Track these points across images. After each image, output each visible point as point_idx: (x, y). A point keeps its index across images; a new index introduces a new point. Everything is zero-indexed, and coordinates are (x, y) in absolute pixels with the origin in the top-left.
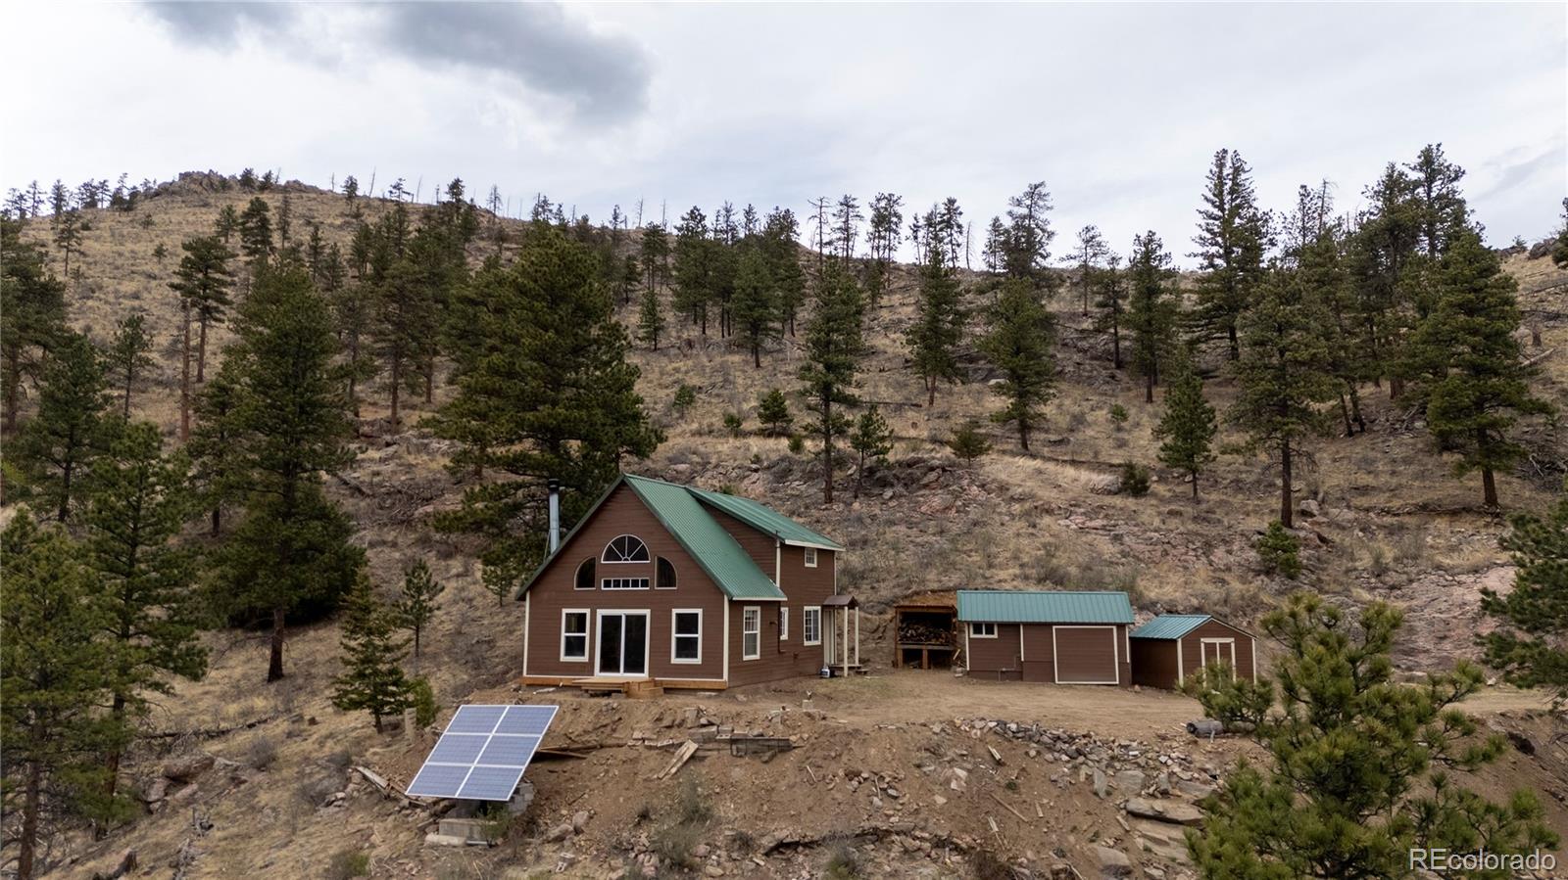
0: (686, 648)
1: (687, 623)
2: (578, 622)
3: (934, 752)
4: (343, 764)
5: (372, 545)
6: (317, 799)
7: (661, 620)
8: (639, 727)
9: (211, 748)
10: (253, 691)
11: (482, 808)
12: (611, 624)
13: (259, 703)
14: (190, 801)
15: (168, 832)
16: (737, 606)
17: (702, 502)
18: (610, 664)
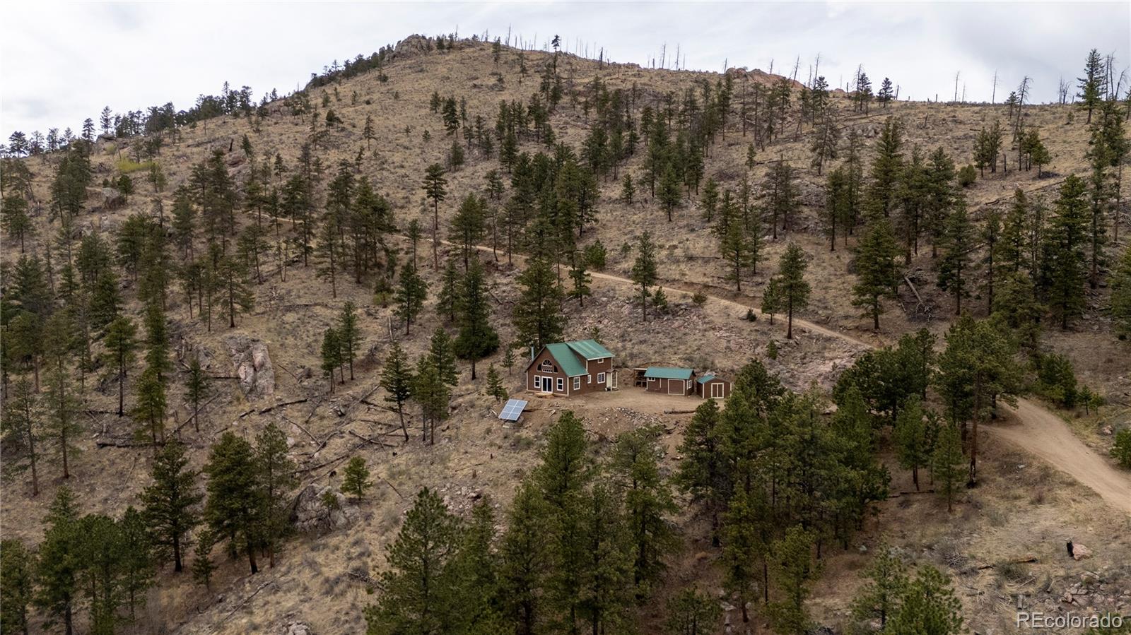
0: (560, 387)
1: (560, 381)
2: (537, 379)
3: (603, 415)
4: (489, 408)
5: (502, 325)
6: (483, 416)
7: (555, 379)
8: (545, 407)
9: (460, 400)
10: (468, 383)
11: (514, 421)
12: (545, 380)
13: (470, 386)
14: (457, 414)
15: (454, 421)
16: (571, 379)
17: (570, 348)
18: (545, 389)
